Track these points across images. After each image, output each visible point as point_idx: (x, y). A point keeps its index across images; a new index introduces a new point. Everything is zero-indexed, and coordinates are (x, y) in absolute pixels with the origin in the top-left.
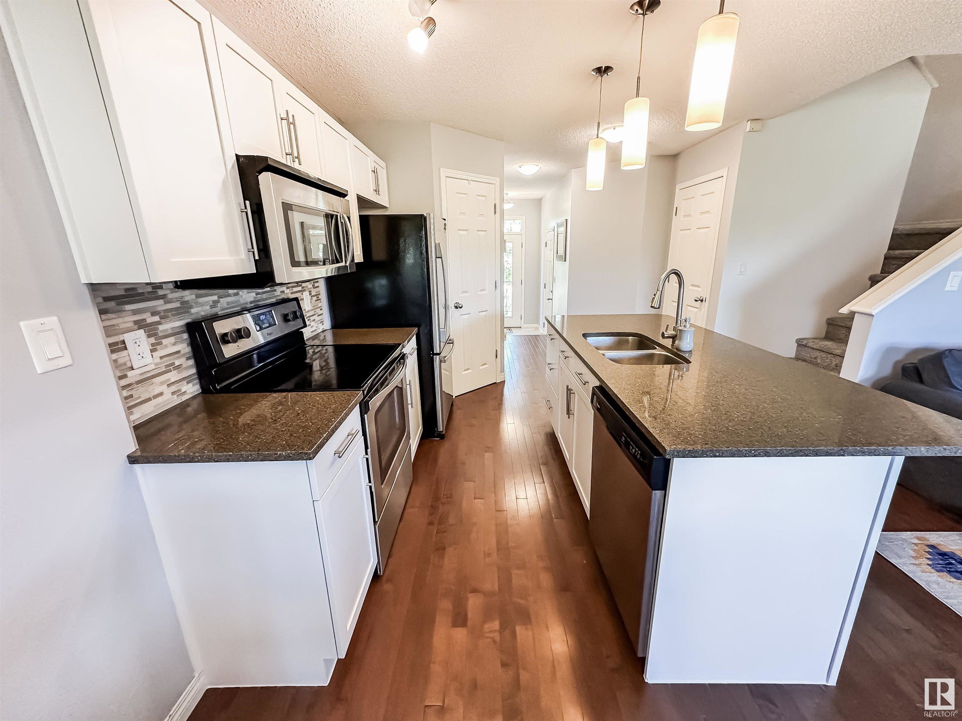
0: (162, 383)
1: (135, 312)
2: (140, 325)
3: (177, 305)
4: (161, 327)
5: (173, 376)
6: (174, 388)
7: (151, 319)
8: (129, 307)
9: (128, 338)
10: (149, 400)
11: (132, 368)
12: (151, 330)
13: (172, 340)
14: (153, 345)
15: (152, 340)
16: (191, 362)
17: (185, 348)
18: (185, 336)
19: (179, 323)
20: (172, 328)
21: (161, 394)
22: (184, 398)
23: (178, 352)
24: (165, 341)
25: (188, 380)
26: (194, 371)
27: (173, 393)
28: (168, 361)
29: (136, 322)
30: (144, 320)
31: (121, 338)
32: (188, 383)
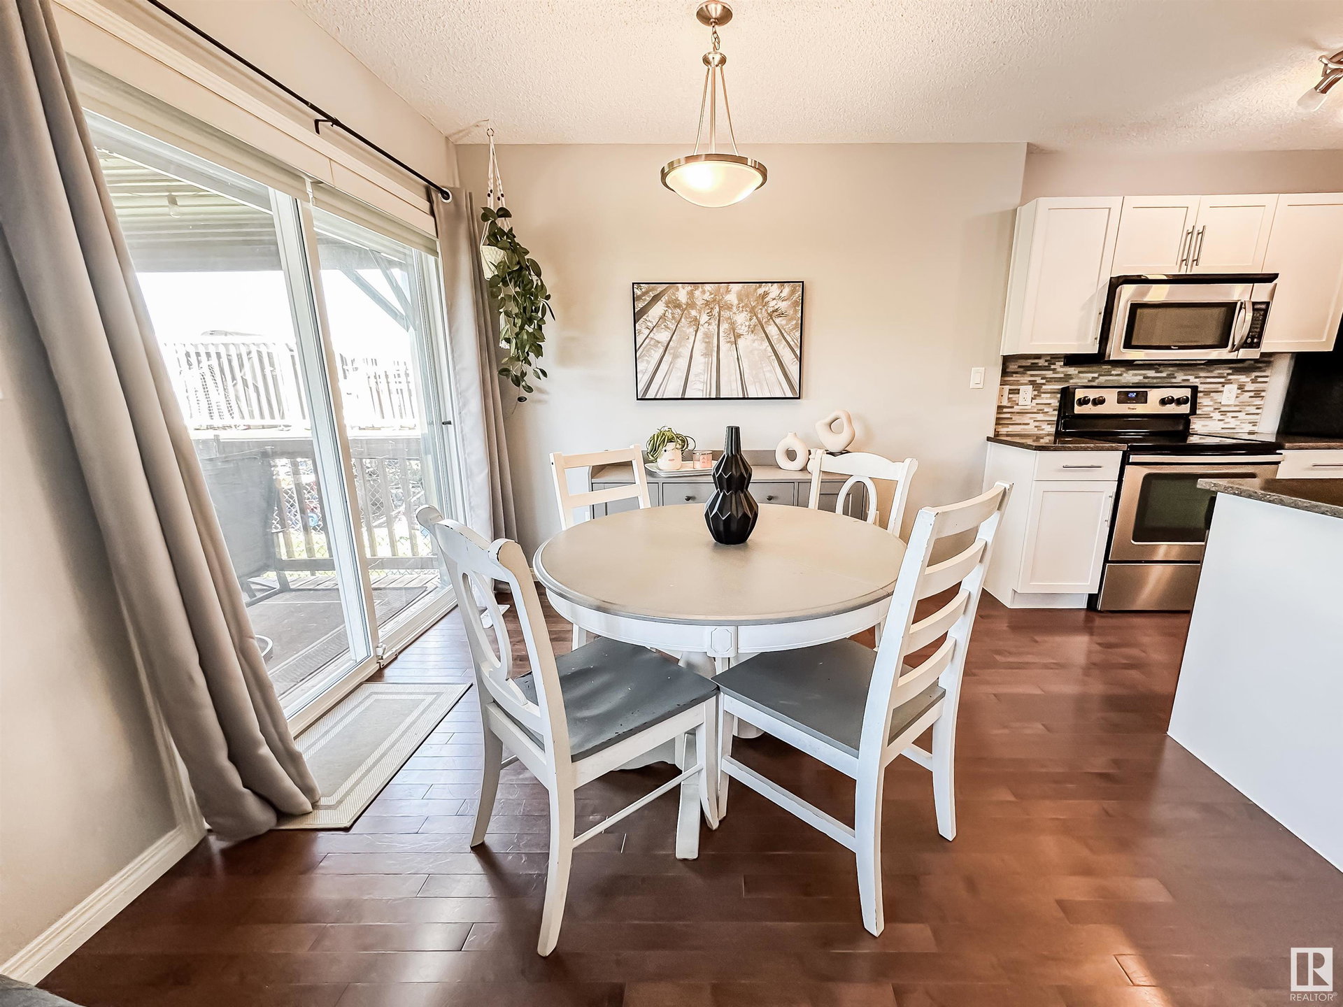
0: (1031, 418)
1: (1032, 376)
2: (1032, 383)
3: (1062, 376)
4: (1044, 387)
5: (1040, 417)
6: (1037, 424)
7: (1039, 381)
8: (1029, 372)
9: (1022, 388)
10: (1020, 424)
11: (1018, 404)
12: (1036, 387)
13: (1049, 395)
14: (1035, 395)
15: (1036, 393)
16: (1056, 413)
17: (1055, 403)
18: (1059, 396)
19: (1059, 386)
20: (1051, 389)
21: (1028, 424)
22: (1041, 432)
23: (1050, 404)
24: (1043, 395)
25: (1049, 422)
26: (1055, 419)
27: (1035, 427)
28: (1040, 407)
29: (1030, 381)
30: (1036, 381)
31: (1018, 387)
32: (1048, 424)
